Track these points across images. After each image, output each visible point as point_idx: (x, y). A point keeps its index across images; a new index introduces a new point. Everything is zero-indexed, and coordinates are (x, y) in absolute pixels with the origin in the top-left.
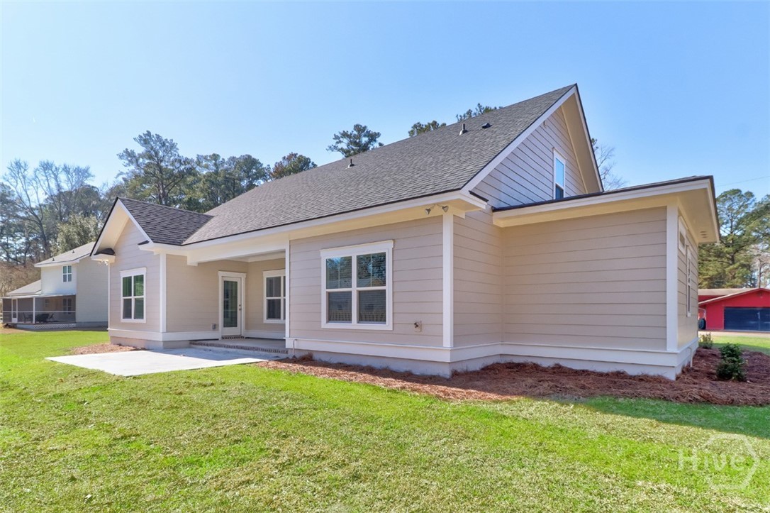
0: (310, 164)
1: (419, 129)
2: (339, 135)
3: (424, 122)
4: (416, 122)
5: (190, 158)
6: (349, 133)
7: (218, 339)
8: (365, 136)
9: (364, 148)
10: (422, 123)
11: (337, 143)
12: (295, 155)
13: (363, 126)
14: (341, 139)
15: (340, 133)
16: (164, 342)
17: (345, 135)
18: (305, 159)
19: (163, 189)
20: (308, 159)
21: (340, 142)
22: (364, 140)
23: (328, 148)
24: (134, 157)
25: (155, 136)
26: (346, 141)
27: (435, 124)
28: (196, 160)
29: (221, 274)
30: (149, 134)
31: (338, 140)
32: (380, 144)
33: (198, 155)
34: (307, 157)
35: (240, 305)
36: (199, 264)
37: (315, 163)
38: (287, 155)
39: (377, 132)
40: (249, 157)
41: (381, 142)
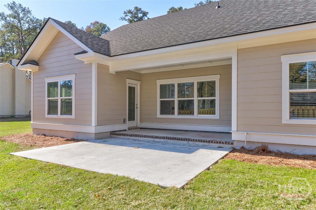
0: (106, 28)
1: (173, 10)
2: (127, 12)
3: (176, 7)
4: (172, 7)
5: (40, 19)
6: (132, 11)
7: (126, 130)
8: (140, 13)
9: (141, 19)
10: (175, 7)
11: (125, 16)
12: (98, 23)
13: (139, 8)
14: (128, 14)
15: (127, 10)
16: (95, 133)
17: (130, 12)
18: (104, 25)
19: (22, 37)
20: (106, 25)
21: (127, 16)
22: (140, 15)
23: (120, 18)
24: (4, 16)
25: (18, 5)
26: (130, 15)
27: (181, 8)
28: (43, 20)
29: (128, 81)
30: (14, 3)
31: (126, 15)
32: (148, 18)
33: (44, 18)
34: (105, 24)
35: (137, 105)
36: (116, 72)
37: (109, 27)
38: (93, 22)
39: (146, 11)
40: (70, 22)
41: (149, 17)
